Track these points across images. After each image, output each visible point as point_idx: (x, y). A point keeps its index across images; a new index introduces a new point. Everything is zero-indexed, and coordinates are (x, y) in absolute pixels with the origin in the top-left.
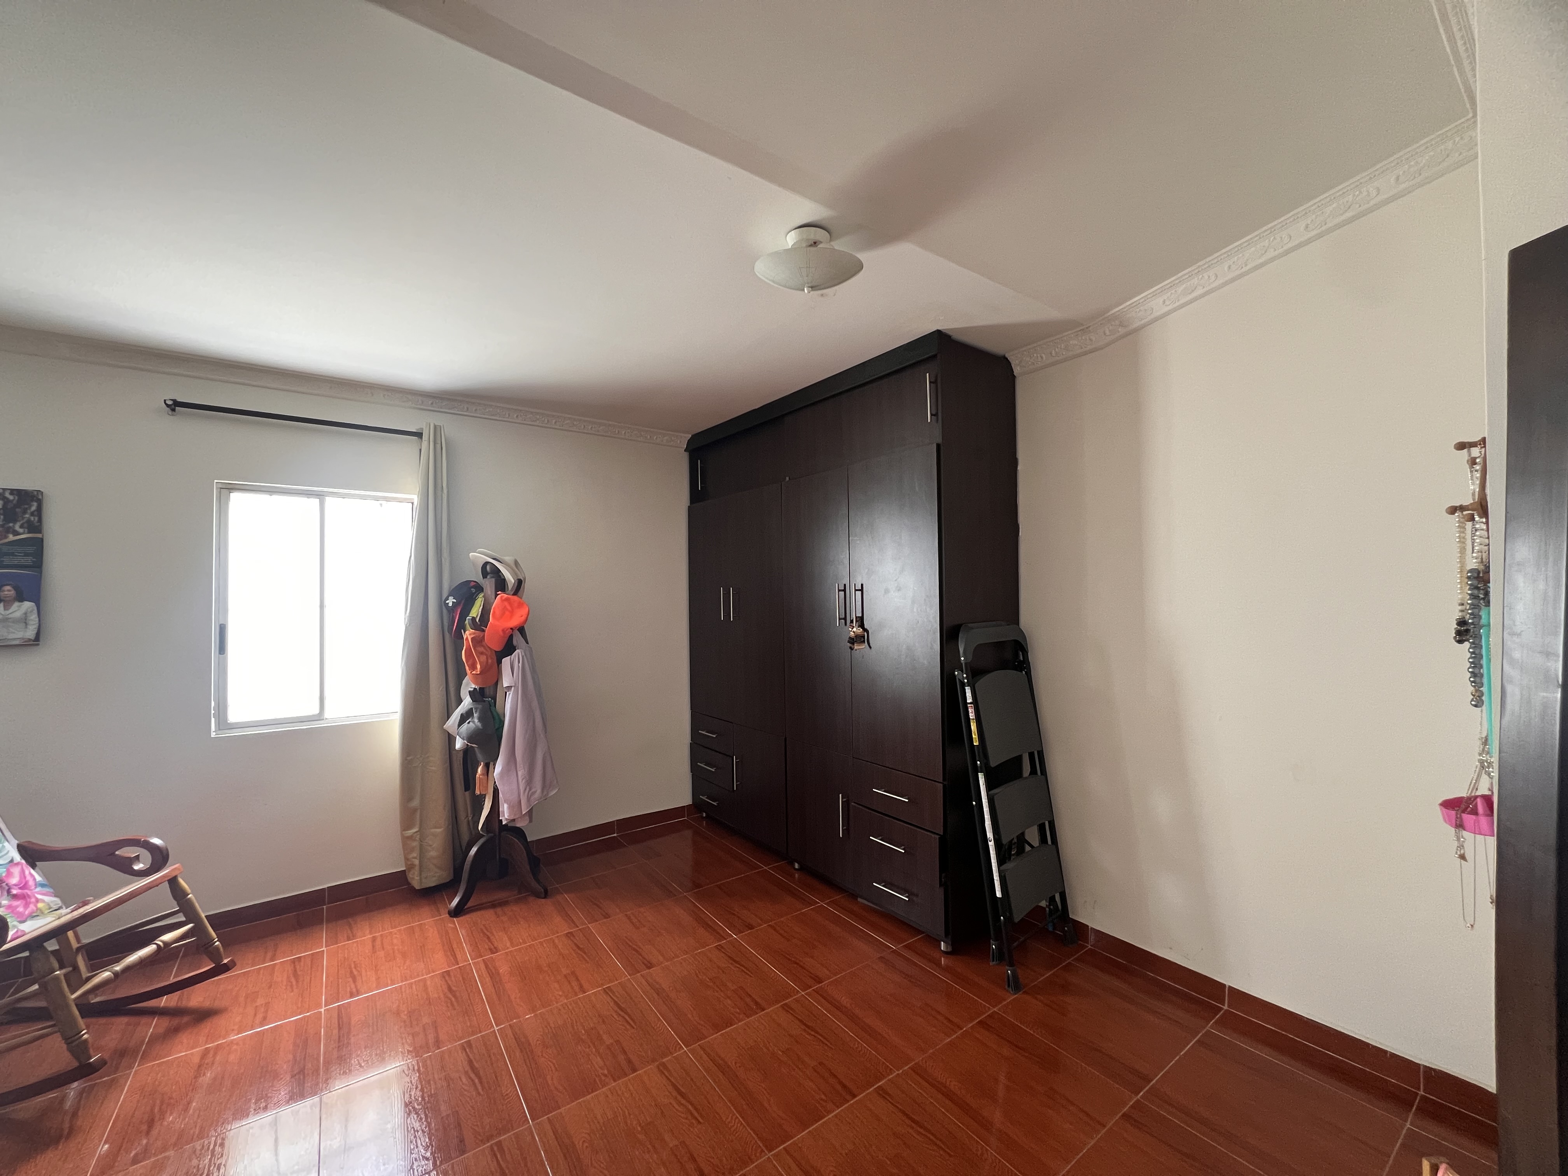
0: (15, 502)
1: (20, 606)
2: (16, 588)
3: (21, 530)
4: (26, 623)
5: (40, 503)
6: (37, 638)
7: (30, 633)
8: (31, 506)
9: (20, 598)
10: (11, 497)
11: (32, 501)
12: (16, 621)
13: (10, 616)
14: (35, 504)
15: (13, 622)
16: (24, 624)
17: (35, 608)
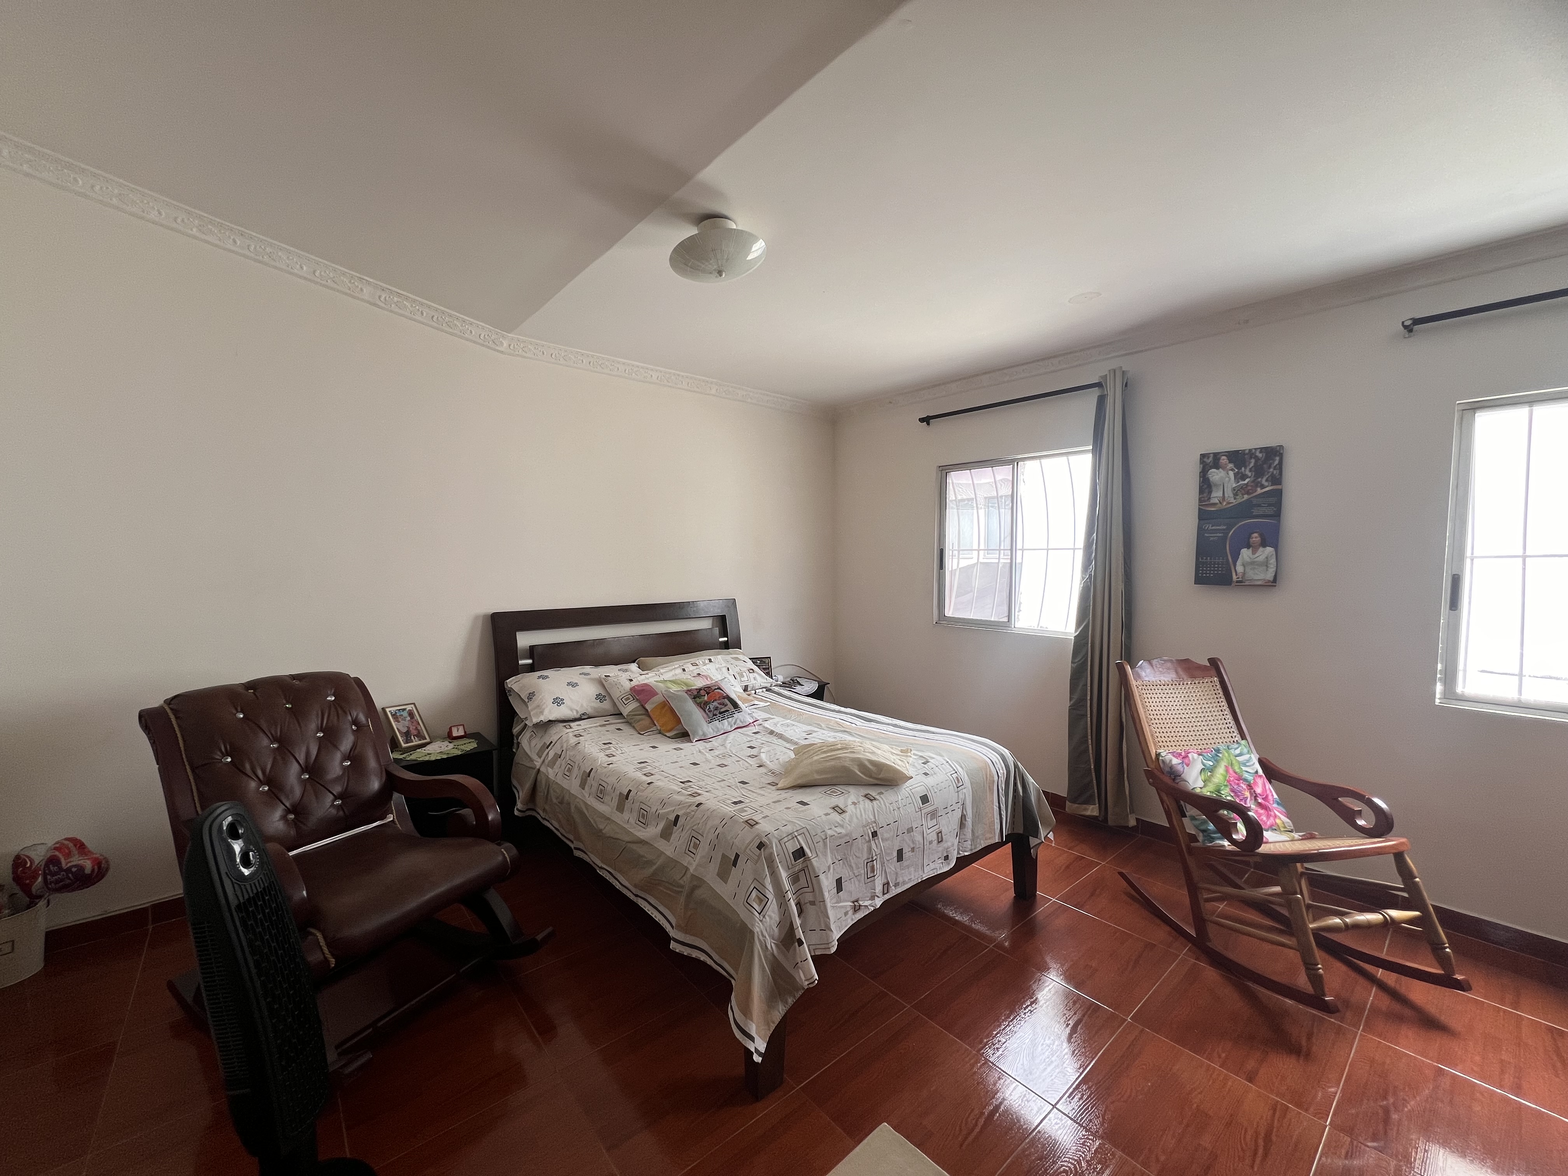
0: (1263, 459)
1: (1263, 552)
2: (1261, 535)
3: (1266, 484)
4: (1267, 566)
5: (1281, 456)
6: (1275, 580)
7: (1270, 576)
8: (1274, 460)
9: (1264, 544)
10: (1260, 455)
11: (1275, 456)
12: (1261, 564)
13: (1256, 560)
14: (1277, 458)
15: (1257, 565)
16: (1265, 567)
17: (1274, 553)
